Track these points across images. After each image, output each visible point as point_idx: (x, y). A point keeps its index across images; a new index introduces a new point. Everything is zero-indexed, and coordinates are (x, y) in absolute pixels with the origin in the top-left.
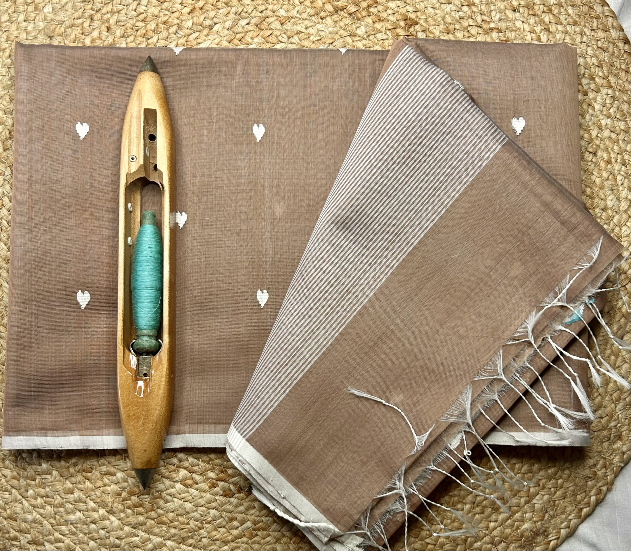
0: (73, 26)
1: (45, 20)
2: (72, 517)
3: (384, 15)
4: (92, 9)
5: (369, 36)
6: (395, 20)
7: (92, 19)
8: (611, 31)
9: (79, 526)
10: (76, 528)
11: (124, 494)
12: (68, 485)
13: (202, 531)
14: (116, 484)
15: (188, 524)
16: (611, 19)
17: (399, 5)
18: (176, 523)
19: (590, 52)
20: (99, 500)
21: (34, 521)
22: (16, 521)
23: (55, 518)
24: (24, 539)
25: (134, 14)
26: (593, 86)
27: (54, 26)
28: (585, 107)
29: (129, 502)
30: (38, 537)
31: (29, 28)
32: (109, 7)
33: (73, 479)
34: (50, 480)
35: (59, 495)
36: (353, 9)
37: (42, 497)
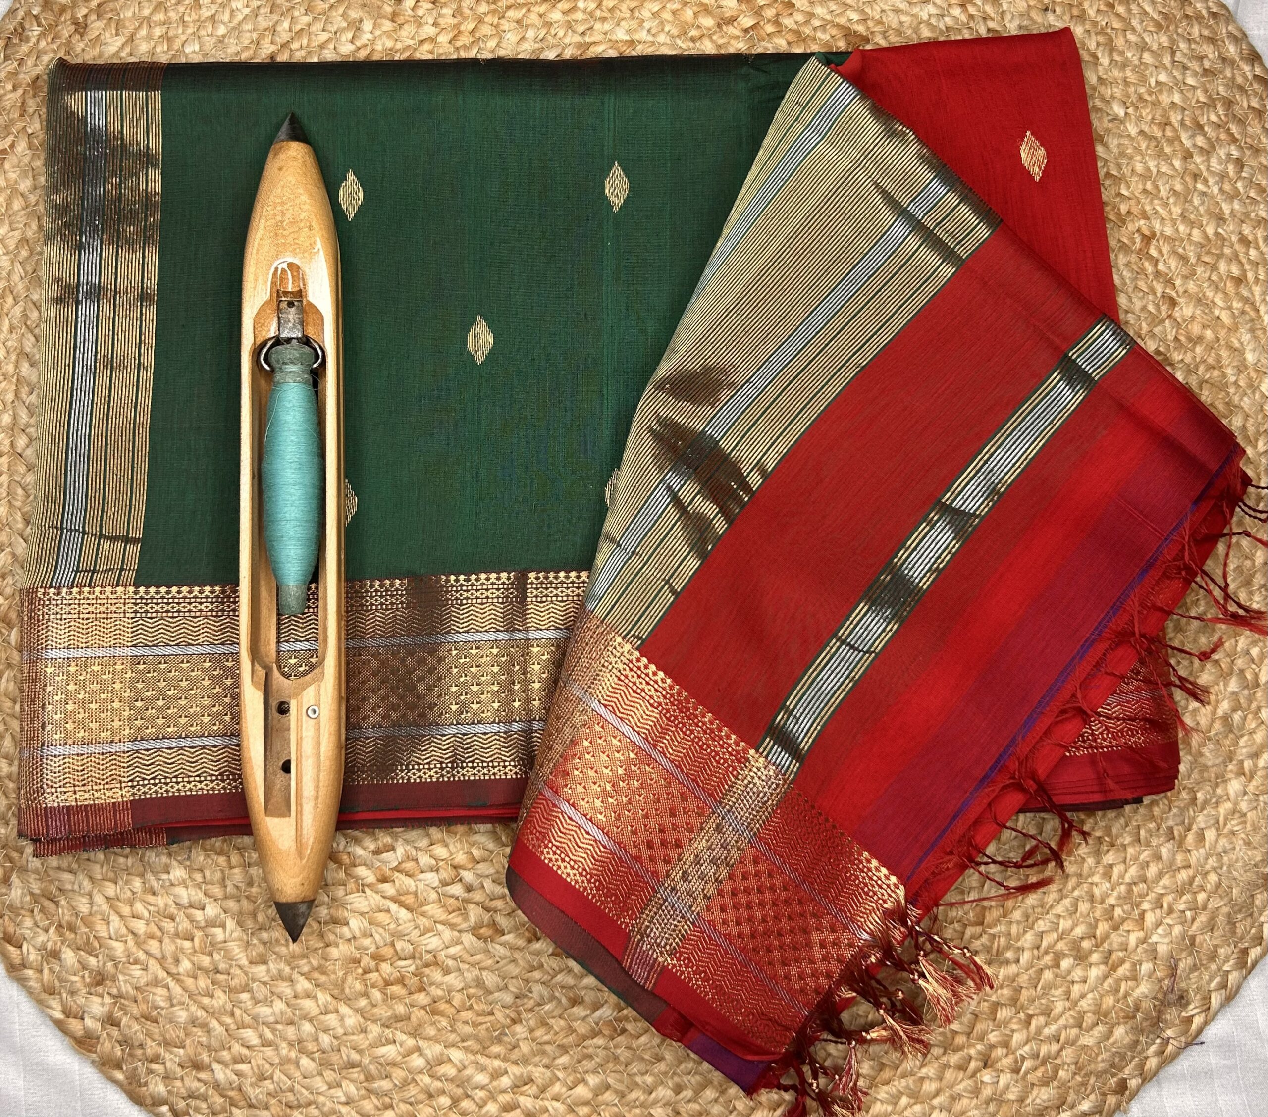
2: (264, 1011)
3: (807, 31)
6: (828, 37)
9: (279, 1027)
10: (273, 1031)
11: (365, 959)
12: (257, 946)
13: (518, 1028)
14: (350, 941)
15: (492, 1014)
16: (1223, 20)
17: (834, 8)
18: (467, 1015)
19: (1190, 81)
20: (315, 975)
21: (193, 1022)
22: (157, 1023)
23: (232, 1015)
24: (172, 1059)
26: (1200, 141)
28: (1192, 178)
29: (374, 976)
30: (200, 1054)
33: (265, 935)
34: (222, 938)
35: (239, 967)
37: (206, 972)
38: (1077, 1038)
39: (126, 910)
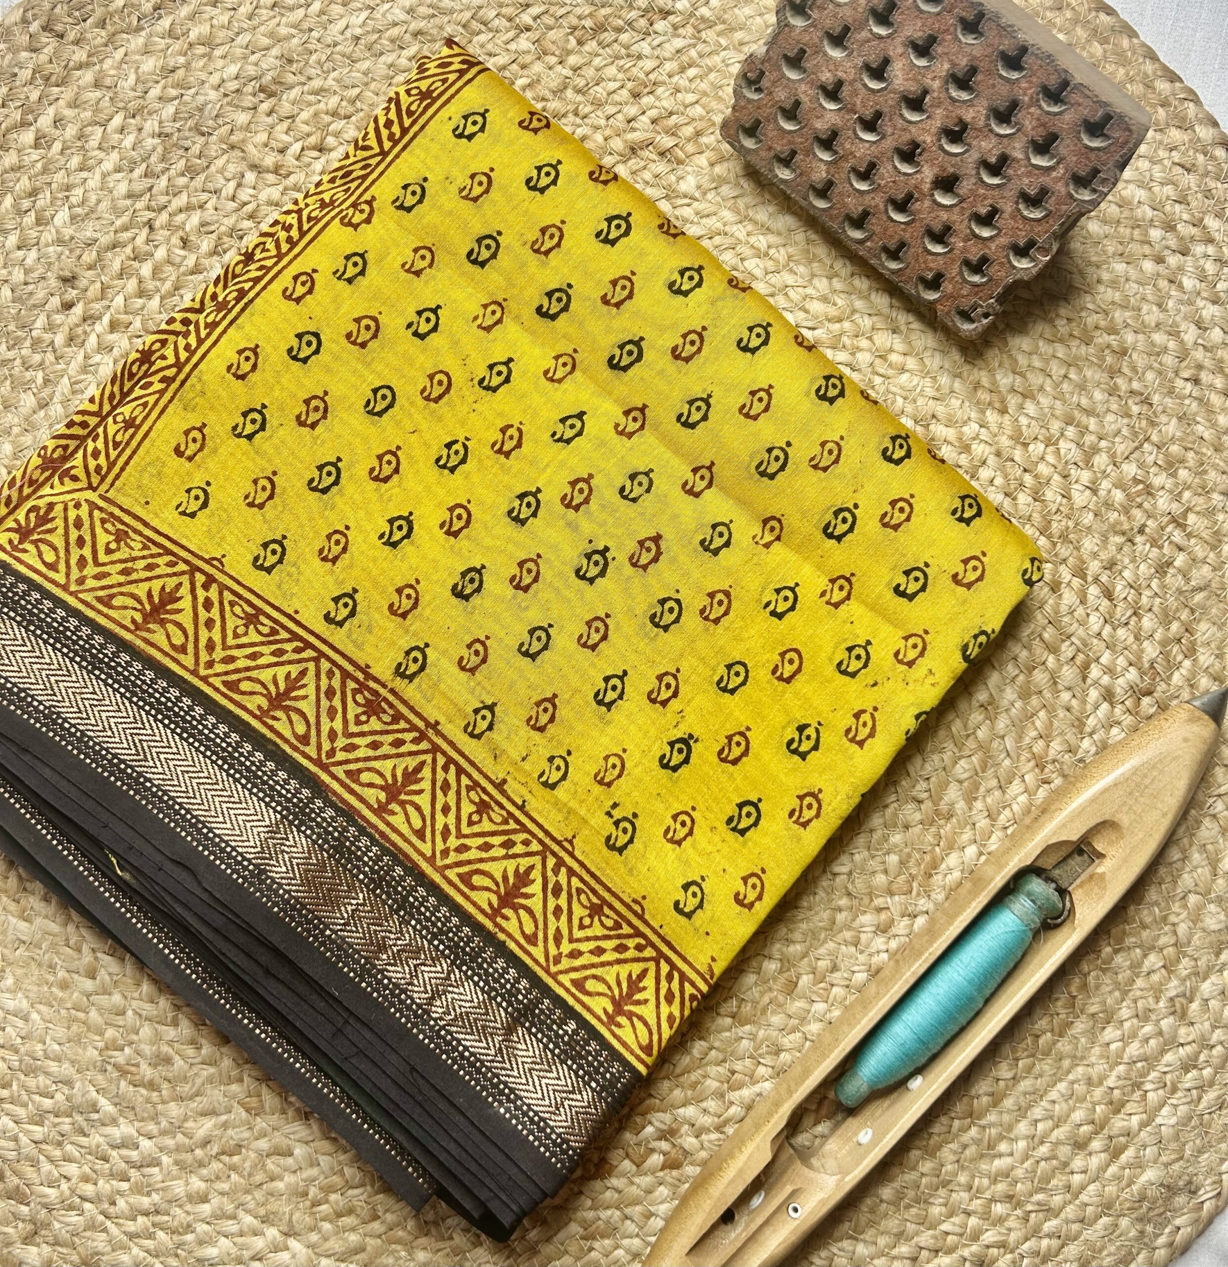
0: (114, 247)
1: (60, 241)
2: (210, 1251)
4: (148, 208)
5: (705, 194)
7: (151, 227)
8: (1197, 128)
11: (313, 1191)
12: (197, 1184)
14: (295, 1172)
15: (450, 1238)
16: (1191, 105)
18: (425, 1241)
19: (1159, 175)
20: (262, 1211)
23: (177, 1256)
25: (232, 205)
26: (1173, 243)
27: (78, 252)
28: (1163, 284)
29: (324, 1207)
31: (29, 261)
32: (182, 200)
33: (204, 1171)
34: (159, 1178)
35: (180, 1206)
36: (667, 142)
37: (146, 1214)
38: (1080, 1233)
39: (57, 1153)
